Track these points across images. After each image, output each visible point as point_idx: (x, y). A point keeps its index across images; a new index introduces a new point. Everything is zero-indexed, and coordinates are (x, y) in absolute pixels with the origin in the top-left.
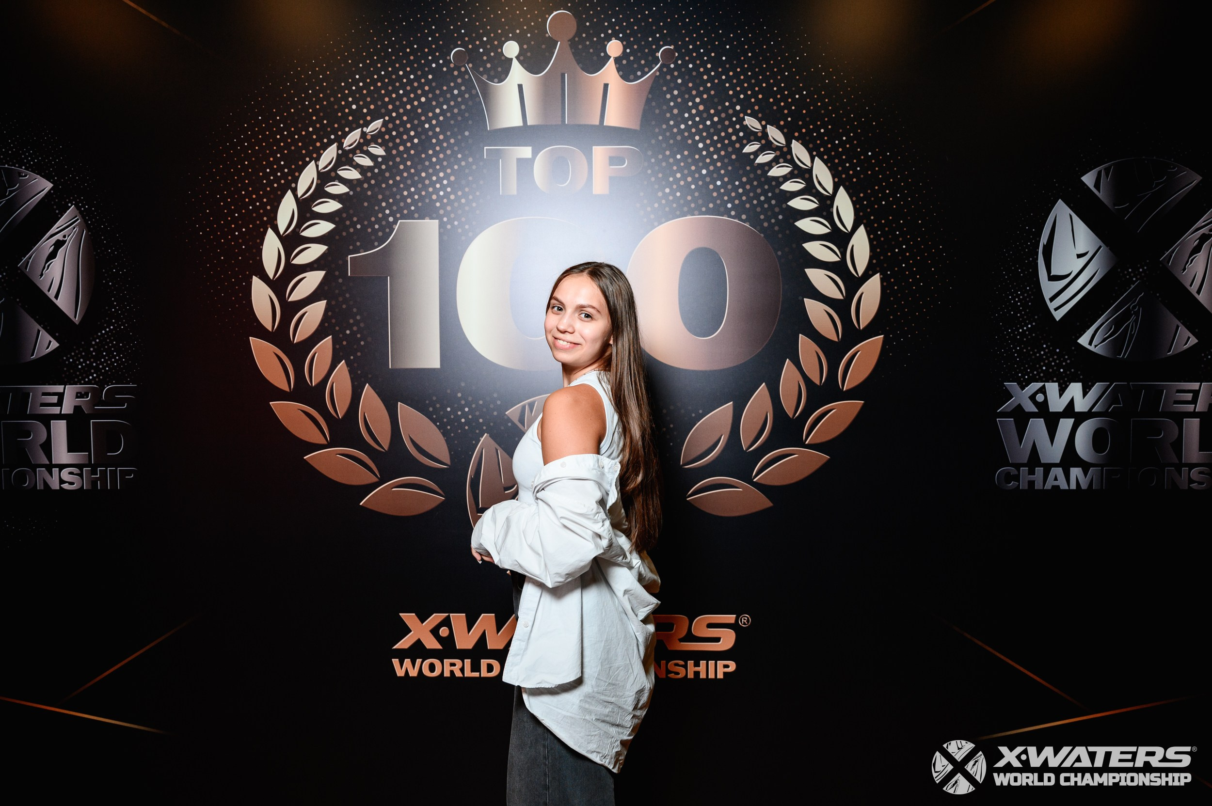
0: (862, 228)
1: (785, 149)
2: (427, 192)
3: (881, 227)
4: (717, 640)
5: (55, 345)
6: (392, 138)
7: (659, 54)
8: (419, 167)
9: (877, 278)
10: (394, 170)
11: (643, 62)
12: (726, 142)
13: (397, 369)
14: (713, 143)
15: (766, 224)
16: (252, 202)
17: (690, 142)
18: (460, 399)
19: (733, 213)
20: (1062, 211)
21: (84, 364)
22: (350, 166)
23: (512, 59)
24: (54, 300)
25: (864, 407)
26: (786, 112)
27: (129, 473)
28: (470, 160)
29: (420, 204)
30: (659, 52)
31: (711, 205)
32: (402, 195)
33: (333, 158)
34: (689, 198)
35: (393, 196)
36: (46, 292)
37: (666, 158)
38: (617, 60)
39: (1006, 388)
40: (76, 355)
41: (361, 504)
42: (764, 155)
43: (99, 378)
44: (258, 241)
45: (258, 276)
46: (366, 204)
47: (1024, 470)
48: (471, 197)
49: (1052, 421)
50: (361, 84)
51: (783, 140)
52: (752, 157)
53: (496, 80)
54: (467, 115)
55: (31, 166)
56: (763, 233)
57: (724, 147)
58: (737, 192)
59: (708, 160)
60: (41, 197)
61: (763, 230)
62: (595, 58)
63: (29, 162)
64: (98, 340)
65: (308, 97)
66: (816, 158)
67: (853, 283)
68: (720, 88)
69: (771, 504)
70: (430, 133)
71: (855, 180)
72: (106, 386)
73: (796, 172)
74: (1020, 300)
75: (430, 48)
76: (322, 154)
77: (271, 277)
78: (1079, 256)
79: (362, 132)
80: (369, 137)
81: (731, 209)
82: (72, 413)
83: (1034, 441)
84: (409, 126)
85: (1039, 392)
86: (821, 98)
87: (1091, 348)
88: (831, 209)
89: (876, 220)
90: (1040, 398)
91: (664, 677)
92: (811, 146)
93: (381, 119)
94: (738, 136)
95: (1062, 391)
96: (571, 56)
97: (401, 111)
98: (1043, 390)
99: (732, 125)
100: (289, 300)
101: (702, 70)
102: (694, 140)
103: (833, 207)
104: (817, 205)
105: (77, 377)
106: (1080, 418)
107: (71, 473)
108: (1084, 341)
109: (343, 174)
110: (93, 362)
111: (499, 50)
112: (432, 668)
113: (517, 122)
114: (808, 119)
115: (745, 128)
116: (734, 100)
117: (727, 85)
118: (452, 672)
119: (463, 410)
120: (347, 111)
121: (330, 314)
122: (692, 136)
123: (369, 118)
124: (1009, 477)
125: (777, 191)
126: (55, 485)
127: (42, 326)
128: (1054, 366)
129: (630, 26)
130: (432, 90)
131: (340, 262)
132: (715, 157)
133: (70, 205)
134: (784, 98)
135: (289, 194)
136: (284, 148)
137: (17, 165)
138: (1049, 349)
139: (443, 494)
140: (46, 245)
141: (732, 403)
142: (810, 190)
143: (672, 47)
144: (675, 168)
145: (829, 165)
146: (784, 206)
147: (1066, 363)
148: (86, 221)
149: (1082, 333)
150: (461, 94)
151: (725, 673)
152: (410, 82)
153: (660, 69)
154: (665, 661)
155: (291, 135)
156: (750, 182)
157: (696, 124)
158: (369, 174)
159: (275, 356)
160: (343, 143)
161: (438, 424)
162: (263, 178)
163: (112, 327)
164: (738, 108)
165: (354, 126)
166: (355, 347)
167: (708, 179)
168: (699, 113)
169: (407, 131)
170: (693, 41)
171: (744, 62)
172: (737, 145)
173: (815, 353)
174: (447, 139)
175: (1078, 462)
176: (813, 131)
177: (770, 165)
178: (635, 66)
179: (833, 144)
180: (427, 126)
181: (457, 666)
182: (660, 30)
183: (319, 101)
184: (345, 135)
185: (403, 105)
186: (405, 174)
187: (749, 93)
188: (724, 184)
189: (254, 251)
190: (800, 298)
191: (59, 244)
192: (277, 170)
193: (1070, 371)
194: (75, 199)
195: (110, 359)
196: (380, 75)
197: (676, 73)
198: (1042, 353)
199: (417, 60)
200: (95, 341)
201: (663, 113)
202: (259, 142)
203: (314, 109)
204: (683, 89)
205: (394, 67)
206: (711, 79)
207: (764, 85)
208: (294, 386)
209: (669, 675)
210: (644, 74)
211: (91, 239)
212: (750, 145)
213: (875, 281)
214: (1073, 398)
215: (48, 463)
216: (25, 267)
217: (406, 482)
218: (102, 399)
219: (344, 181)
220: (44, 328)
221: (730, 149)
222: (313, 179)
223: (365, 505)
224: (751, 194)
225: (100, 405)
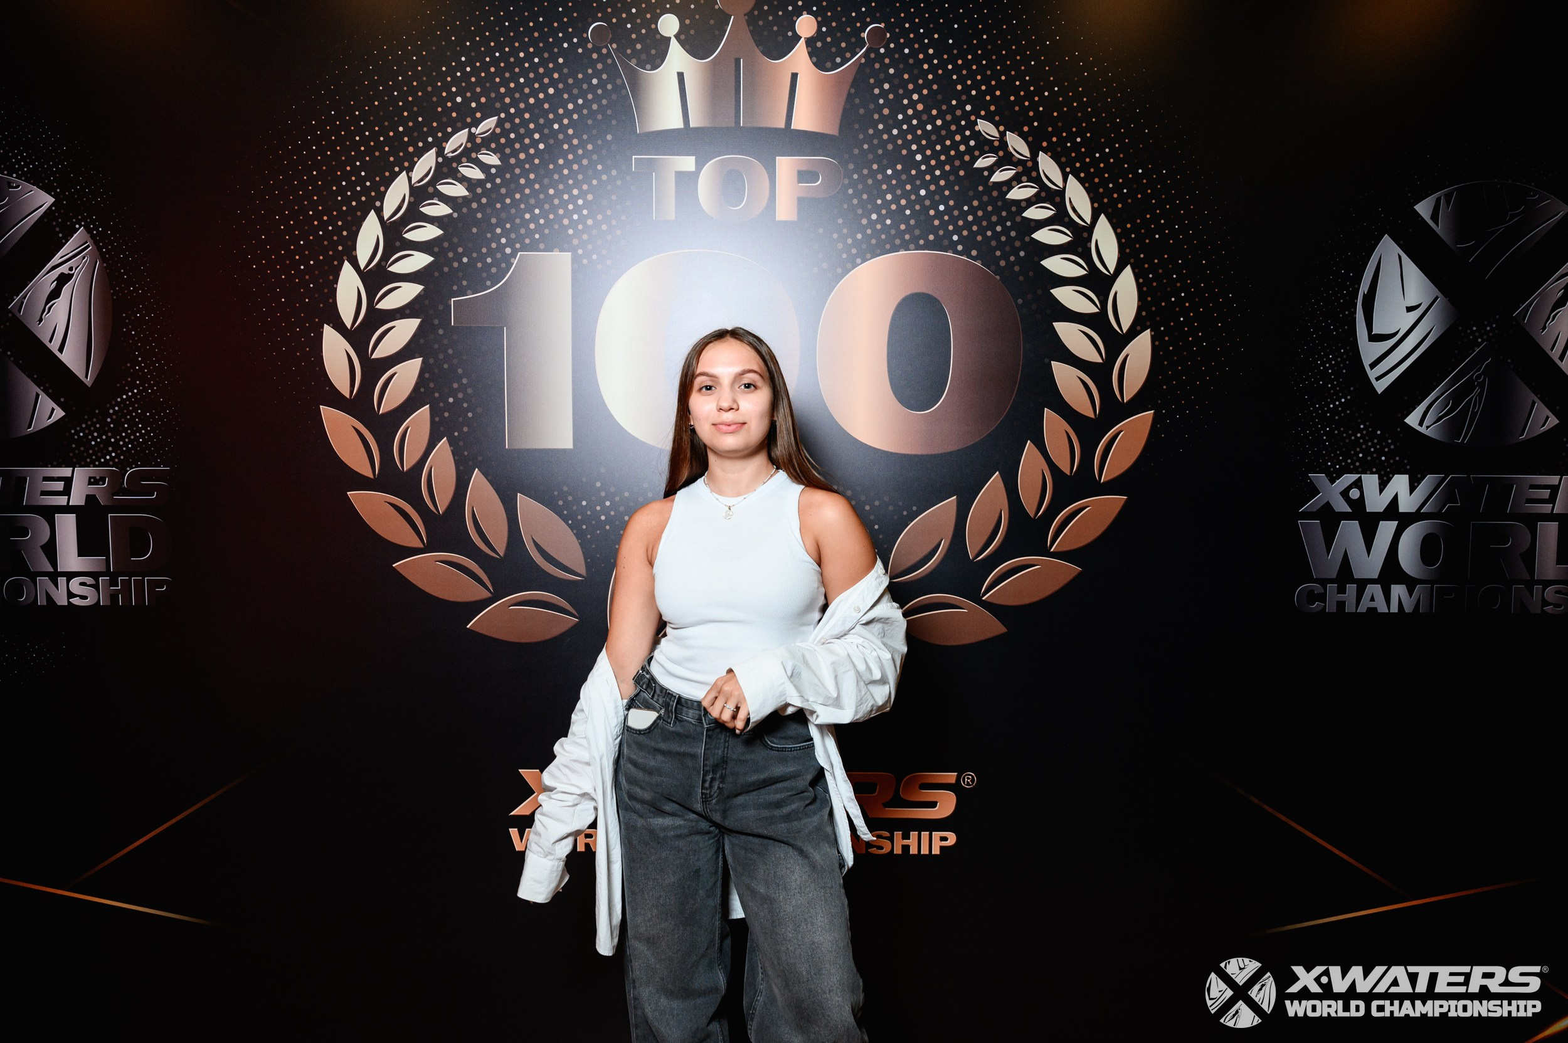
0: (1128, 273)
1: (1030, 164)
2: (556, 215)
3: (1153, 269)
4: (933, 805)
5: (59, 413)
6: (509, 143)
7: (865, 35)
8: (546, 181)
9: (1146, 336)
10: (512, 185)
11: (843, 45)
12: (953, 153)
13: (515, 450)
14: (936, 155)
15: (1003, 263)
16: (323, 225)
17: (904, 152)
18: (599, 490)
19: (960, 248)
20: (1388, 250)
22: (453, 179)
23: (669, 39)
24: (58, 354)
25: (1126, 505)
26: (1031, 114)
27: (160, 584)
28: (614, 172)
29: (547, 231)
30: (864, 32)
31: (931, 237)
32: (523, 218)
33: (431, 168)
34: (903, 227)
35: (511, 219)
36: (46, 342)
37: (872, 174)
38: (810, 42)
39: (1311, 480)
40: (88, 427)
41: (468, 627)
42: (1001, 171)
43: (119, 459)
44: (331, 278)
45: (331, 325)
46: (475, 230)
47: (1332, 587)
48: (614, 222)
49: (1369, 524)
50: (468, 69)
51: (1026, 152)
52: (986, 173)
53: (648, 66)
54: (609, 112)
55: (24, 173)
56: (998, 275)
57: (950, 161)
58: (965, 220)
59: (928, 177)
60: (40, 215)
61: (998, 271)
62: (780, 38)
63: (21, 168)
64: (117, 408)
65: (397, 86)
66: (1070, 175)
67: (1115, 342)
68: (945, 81)
69: (1004, 630)
70: (561, 136)
71: (1120, 206)
72: (128, 469)
73: (1043, 194)
74: (1331, 367)
75: (560, 21)
76: (417, 162)
77: (348, 323)
78: (1410, 309)
79: (470, 131)
80: (479, 141)
81: (957, 243)
83: (1346, 550)
84: (532, 126)
85: (1354, 486)
86: (1078, 97)
87: (1422, 430)
88: (1089, 244)
89: (1148, 259)
90: (1354, 494)
91: (864, 852)
92: (1063, 160)
93: (495, 116)
94: (967, 145)
95: (1383, 485)
96: (749, 35)
97: (522, 106)
98: (1358, 484)
99: (961, 131)
100: (373, 357)
101: (921, 56)
102: (909, 149)
103: (1091, 241)
105: (90, 456)
106: (1405, 521)
107: (82, 584)
108: (1412, 420)
109: (443, 189)
110: (111, 437)
111: (653, 26)
113: (677, 123)
114: (1060, 124)
115: (977, 135)
116: (964, 97)
117: (955, 77)
118: (587, 846)
119: (602, 504)
120: (449, 104)
121: (427, 375)
122: (907, 145)
123: (478, 115)
124: (1312, 597)
125: (1018, 219)
126: (61, 600)
127: (42, 388)
128: (1374, 452)
130: (563, 78)
131: (441, 307)
132: (938, 173)
133: (77, 226)
134: (1029, 96)
135: (372, 216)
136: (365, 153)
137: (6, 172)
138: (1367, 431)
139: (576, 614)
140: (46, 280)
141: (955, 497)
142: (1061, 218)
143: (882, 26)
144: (884, 187)
145: (1087, 185)
147: (1389, 448)
148: (99, 249)
149: (1411, 409)
150: (602, 84)
151: (942, 848)
152: (534, 67)
153: (866, 55)
155: (374, 136)
156: (982, 206)
157: (912, 129)
158: (479, 190)
159: (354, 430)
160: (445, 148)
161: (570, 522)
162: (338, 193)
163: (135, 391)
164: (968, 108)
165: (459, 125)
166: (461, 420)
167: (927, 203)
168: (917, 115)
169: (530, 134)
170: (910, 18)
171: (977, 47)
172: (967, 158)
173: (1065, 433)
174: (582, 144)
175: (1402, 577)
176: (1066, 140)
177: (1008, 185)
178: (834, 50)
179: (1093, 157)
180: (556, 126)
181: (594, 838)
182: (866, 2)
183: (413, 91)
184: (447, 137)
185: (525, 98)
186: (527, 191)
187: (983, 88)
188: (948, 209)
189: (326, 291)
190: (1046, 361)
191: (63, 279)
192: (356, 184)
193: (1395, 460)
194: (84, 219)
195: (134, 433)
196: (493, 57)
197: (887, 61)
198: (1359, 435)
199: (543, 38)
200: (114, 410)
201: (870, 114)
202: (331, 146)
203: (406, 101)
204: (896, 81)
205: (512, 47)
206: (933, 69)
207: (1003, 78)
208: (379, 471)
209: (869, 850)
210: (845, 61)
211: (107, 272)
212: (984, 158)
213: (1144, 340)
214: (1397, 494)
215: (53, 570)
216: (18, 309)
217: (527, 598)
218: (123, 486)
219: (446, 199)
220: (45, 391)
221: (957, 163)
222: (405, 195)
223: (473, 629)
224: (984, 223)
225: (121, 494)
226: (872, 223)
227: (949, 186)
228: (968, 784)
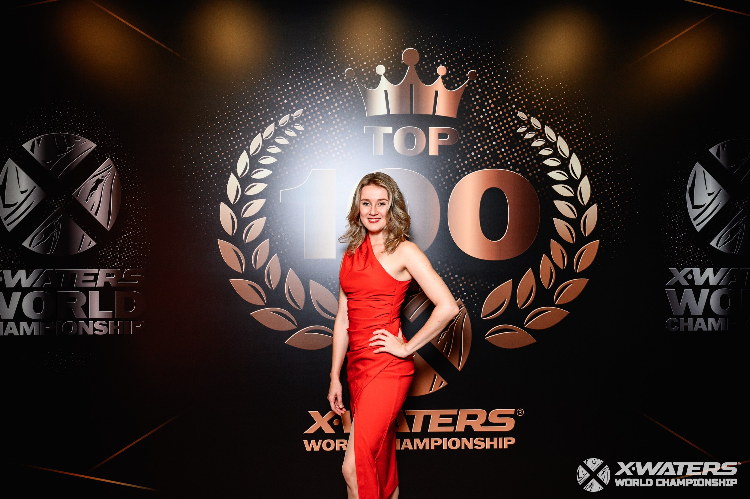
0: (586, 178)
1: (541, 131)
2: (329, 152)
3: (597, 177)
4: (504, 424)
5: (94, 243)
7: (468, 75)
8: (325, 137)
9: (595, 206)
10: (309, 139)
11: (458, 79)
12: (507, 126)
13: (309, 259)
14: (500, 127)
15: (530, 174)
16: (222, 157)
17: (486, 125)
19: (511, 167)
20: (699, 169)
21: (112, 256)
22: (282, 137)
23: (381, 75)
24: (94, 216)
25: (588, 283)
26: (541, 109)
27: (138, 324)
28: (356, 134)
29: (325, 160)
30: (467, 73)
32: (314, 154)
33: (272, 132)
34: (486, 158)
35: (308, 155)
36: (89, 211)
37: (472, 135)
38: (443, 78)
39: (670, 270)
40: (107, 250)
41: (285, 343)
42: (529, 134)
43: (121, 264)
44: (225, 181)
45: (224, 202)
46: (291, 159)
47: (682, 319)
48: (355, 156)
49: (697, 291)
50: (290, 88)
51: (539, 125)
52: (522, 135)
53: (371, 87)
55: (83, 133)
56: (529, 180)
57: (506, 129)
58: (513, 155)
59: (496, 137)
60: (89, 152)
61: (529, 178)
62: (430, 76)
63: (82, 131)
65: (258, 95)
66: (559, 136)
67: (581, 209)
68: (503, 95)
69: (535, 341)
70: (332, 118)
71: (581, 149)
72: (125, 269)
73: (548, 144)
74: (677, 220)
75: (332, 68)
76: (266, 129)
77: (232, 201)
78: (709, 194)
79: (290, 115)
80: (294, 119)
81: (510, 165)
82: (103, 286)
83: (687, 303)
84: (318, 113)
85: (689, 273)
86: (561, 102)
87: (718, 248)
88: (568, 166)
89: (595, 173)
90: (690, 277)
91: (472, 448)
92: (556, 129)
93: (302, 109)
94: (514, 123)
95: (702, 273)
96: (416, 74)
98: (691, 272)
99: (511, 116)
100: (243, 217)
101: (492, 84)
102: (488, 124)
103: (569, 165)
104: (560, 164)
105: (107, 263)
106: (712, 289)
107: (100, 324)
108: (713, 243)
109: (277, 141)
110: (118, 255)
111: (374, 70)
112: (328, 445)
113: (384, 112)
114: (554, 114)
115: (518, 118)
116: (512, 102)
117: (507, 93)
118: (341, 448)
120: (281, 103)
121: (268, 225)
122: (487, 122)
123: (294, 108)
124: (673, 324)
125: (537, 155)
126: (90, 332)
127: (86, 232)
128: (697, 258)
129: (451, 58)
130: (333, 92)
131: (275, 194)
132: (501, 134)
133: (107, 157)
134: (540, 101)
135: (245, 153)
136: (242, 125)
137: (74, 133)
138: (694, 248)
140: (91, 182)
141: (511, 280)
142: (556, 154)
143: (475, 71)
144: (477, 141)
145: (567, 140)
146: (541, 164)
147: (704, 256)
148: (116, 168)
149: (712, 239)
150: (350, 95)
151: (508, 445)
152: (320, 87)
153: (468, 83)
154: (472, 438)
155: (247, 117)
156: (521, 149)
157: (489, 116)
158: (294, 142)
159: (233, 251)
160: (279, 123)
161: (334, 293)
162: (228, 143)
163: (130, 233)
164: (514, 106)
165: (285, 112)
166: (284, 246)
167: (496, 147)
168: (491, 109)
169: (317, 117)
170: (487, 68)
171: (517, 80)
172: (514, 128)
173: (560, 250)
174: (341, 121)
175: (713, 315)
176: (557, 120)
177: (532, 140)
178: (454, 81)
179: (569, 128)
180: (329, 113)
181: (344, 443)
182: (468, 60)
183: (264, 97)
184: (280, 118)
185: (315, 101)
186: (316, 142)
187: (520, 98)
188: (506, 151)
190: (551, 218)
191: (99, 182)
192: (237, 138)
193: (706, 261)
194: (110, 154)
195: (129, 253)
196: (301, 83)
197: (477, 86)
198: (690, 250)
199: (324, 75)
200: (120, 242)
201: (470, 108)
202: (226, 121)
203: (261, 102)
204: (482, 95)
205: (310, 79)
206: (498, 89)
207: (529, 94)
208: (245, 269)
209: (474, 447)
210: (459, 86)
211: (120, 178)
212: (521, 128)
213: (594, 208)
214: (708, 276)
215: (87, 318)
216: (76, 195)
217: (313, 329)
218: (123, 277)
219: (278, 145)
220: (87, 233)
221: (509, 130)
222: (260, 144)
223: (287, 344)
224: (522, 157)
225: (121, 281)
226: (472, 157)
227: (506, 140)
228: (520, 414)
